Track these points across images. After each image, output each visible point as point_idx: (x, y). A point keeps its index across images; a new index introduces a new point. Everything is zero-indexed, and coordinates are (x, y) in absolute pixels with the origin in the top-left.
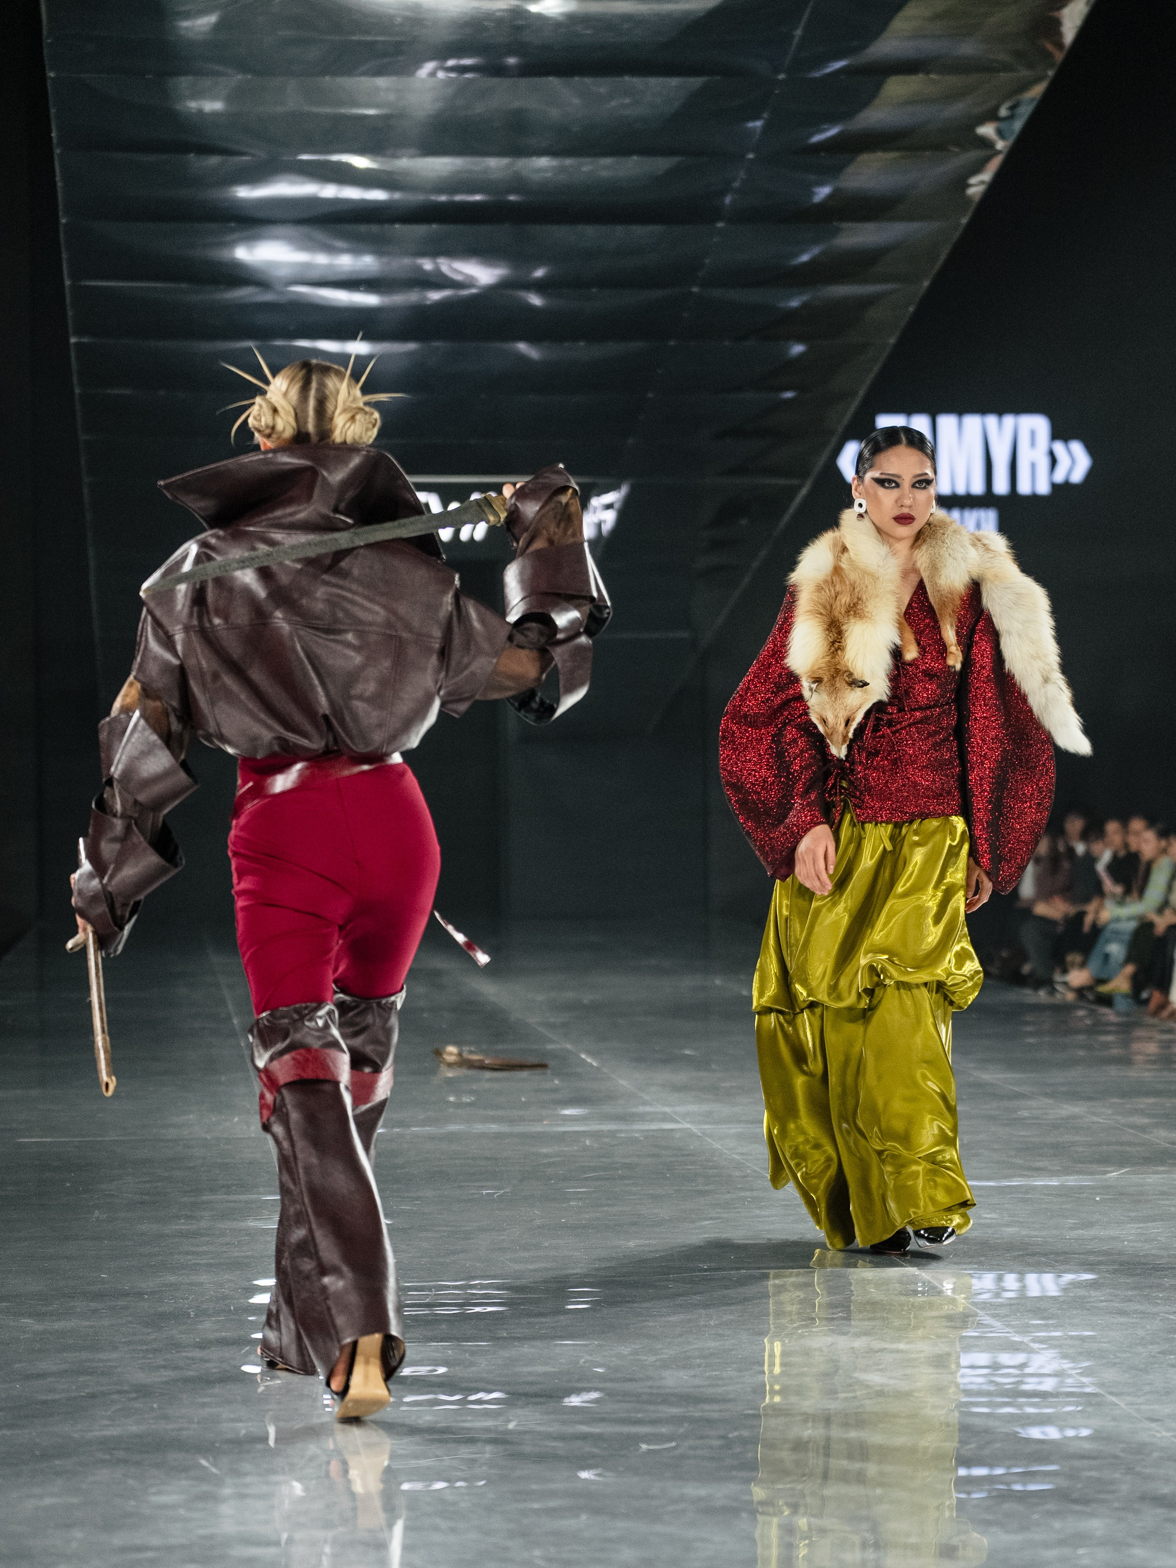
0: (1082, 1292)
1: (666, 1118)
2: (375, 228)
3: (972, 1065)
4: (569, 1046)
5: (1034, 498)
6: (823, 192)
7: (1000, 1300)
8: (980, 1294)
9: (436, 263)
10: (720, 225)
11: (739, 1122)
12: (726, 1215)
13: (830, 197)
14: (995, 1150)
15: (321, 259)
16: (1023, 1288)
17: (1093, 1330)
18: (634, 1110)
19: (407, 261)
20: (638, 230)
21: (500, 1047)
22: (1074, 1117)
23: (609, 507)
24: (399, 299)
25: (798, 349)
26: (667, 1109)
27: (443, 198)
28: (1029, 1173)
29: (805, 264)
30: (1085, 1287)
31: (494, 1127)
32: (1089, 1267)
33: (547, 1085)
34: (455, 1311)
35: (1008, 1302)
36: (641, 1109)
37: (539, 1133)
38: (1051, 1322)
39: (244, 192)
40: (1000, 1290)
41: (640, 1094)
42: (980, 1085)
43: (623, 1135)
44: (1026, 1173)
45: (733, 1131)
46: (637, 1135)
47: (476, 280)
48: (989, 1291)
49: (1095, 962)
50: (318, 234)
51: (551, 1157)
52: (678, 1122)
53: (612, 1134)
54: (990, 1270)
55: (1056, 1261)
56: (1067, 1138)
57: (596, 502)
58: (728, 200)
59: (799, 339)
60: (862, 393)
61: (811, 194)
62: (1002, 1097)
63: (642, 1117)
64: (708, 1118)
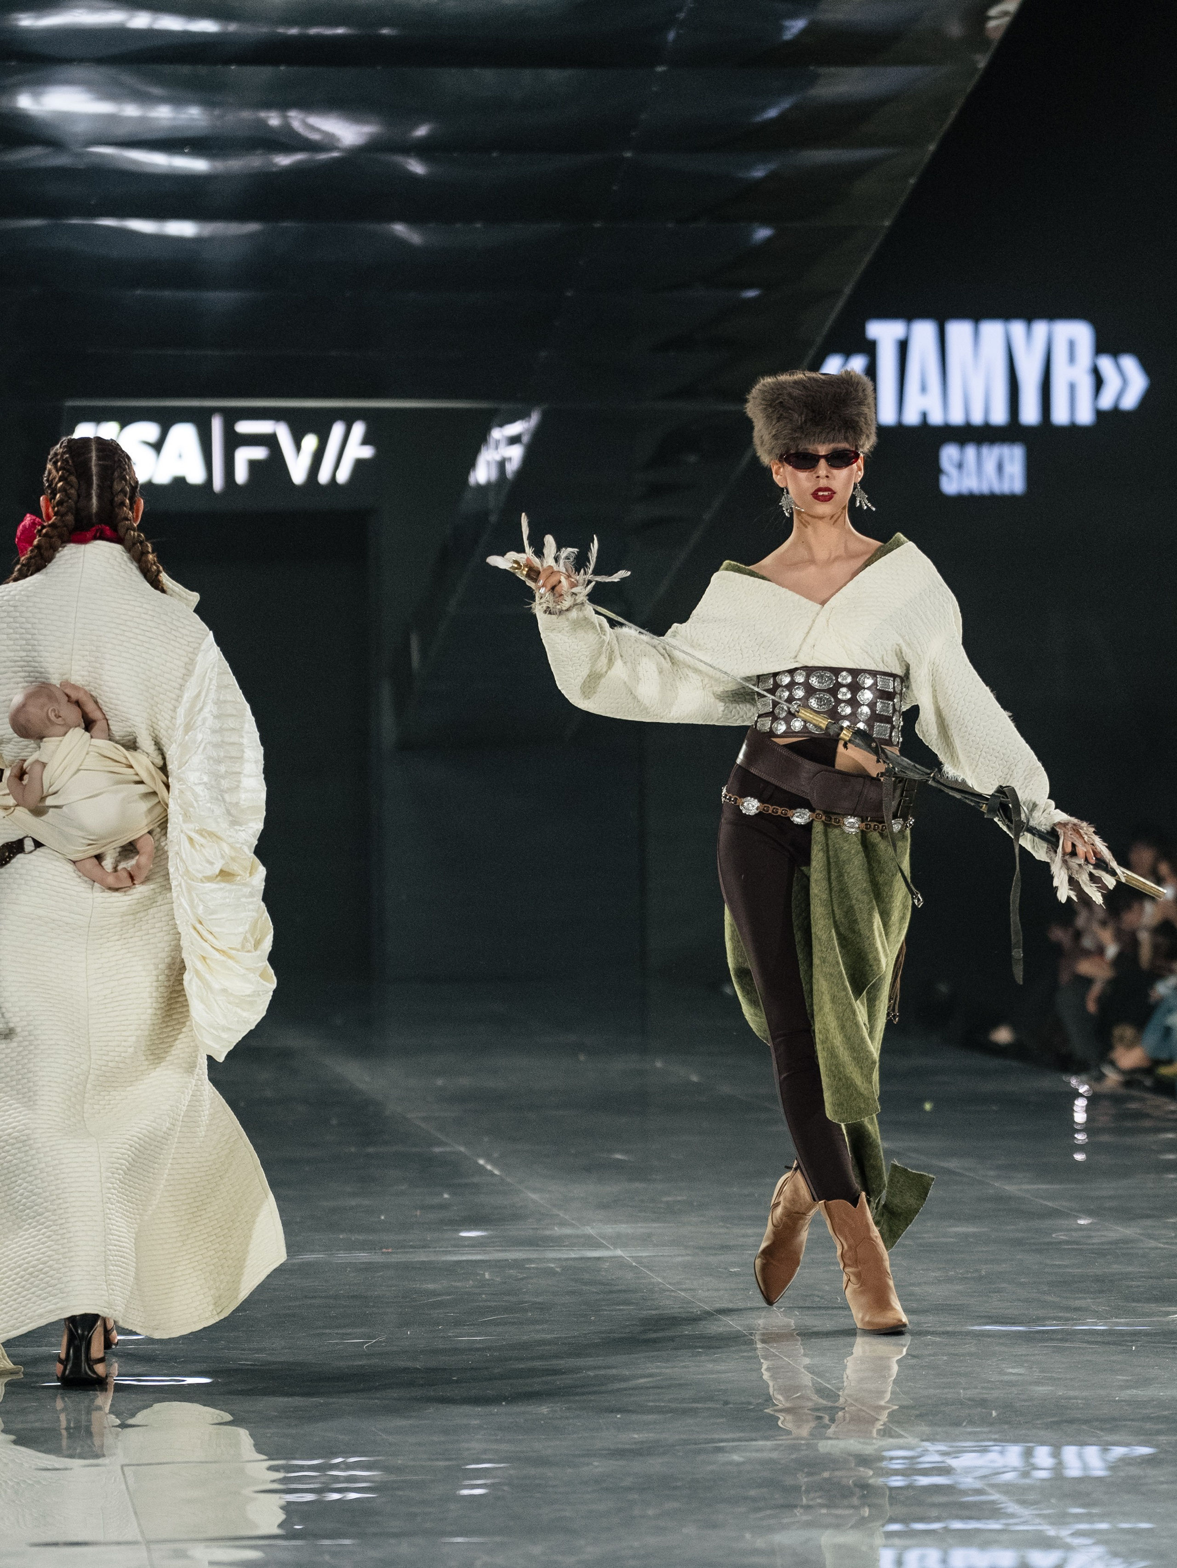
0: (1134, 1471)
1: (591, 1242)
2: (203, 70)
3: (992, 1173)
4: (462, 1149)
5: (1073, 429)
6: (796, 26)
7: (1028, 1481)
8: (1004, 1473)
9: (285, 118)
10: (660, 69)
11: (686, 1247)
12: (668, 1371)
13: (804, 32)
14: (1022, 1284)
15: (131, 110)
16: (1059, 1467)
17: (1149, 1520)
18: (548, 1233)
19: (246, 115)
20: (554, 75)
21: (371, 1150)
22: (1125, 1241)
23: (514, 440)
24: (236, 164)
25: (763, 233)
26: (589, 1230)
27: (294, 31)
28: (1068, 1315)
29: (772, 121)
30: (1140, 1464)
31: (363, 1256)
32: (1144, 1437)
33: (436, 1201)
34: (310, 1497)
35: (1038, 1483)
36: (557, 1231)
37: (423, 1262)
38: (1095, 1511)
39: (27, 21)
40: (1029, 1466)
41: (555, 1211)
42: (1001, 1199)
43: (533, 1266)
44: (1061, 1314)
45: (680, 1259)
46: (553, 1265)
47: (338, 140)
48: (1014, 1469)
49: (1151, 1037)
50: (128, 78)
51: (439, 1295)
52: (607, 1248)
53: (517, 1264)
54: (1015, 1441)
55: (1102, 1430)
56: (1116, 1268)
57: (497, 434)
58: (671, 36)
59: (765, 221)
60: (848, 290)
61: (781, 29)
62: (1031, 1215)
63: (557, 1242)
64: (645, 1240)
